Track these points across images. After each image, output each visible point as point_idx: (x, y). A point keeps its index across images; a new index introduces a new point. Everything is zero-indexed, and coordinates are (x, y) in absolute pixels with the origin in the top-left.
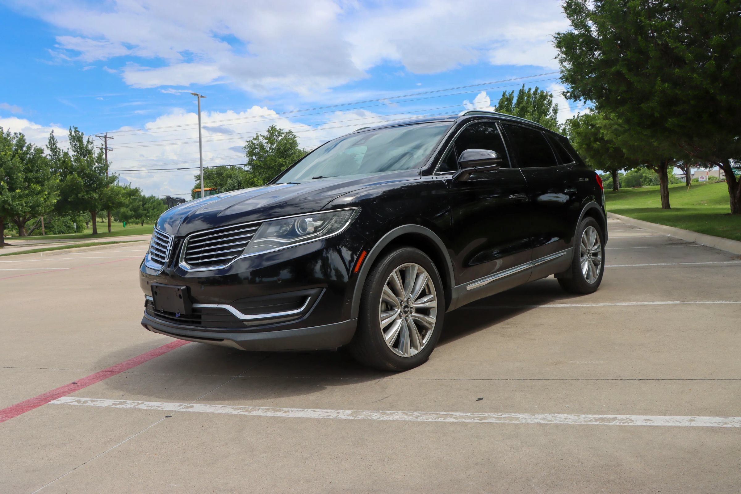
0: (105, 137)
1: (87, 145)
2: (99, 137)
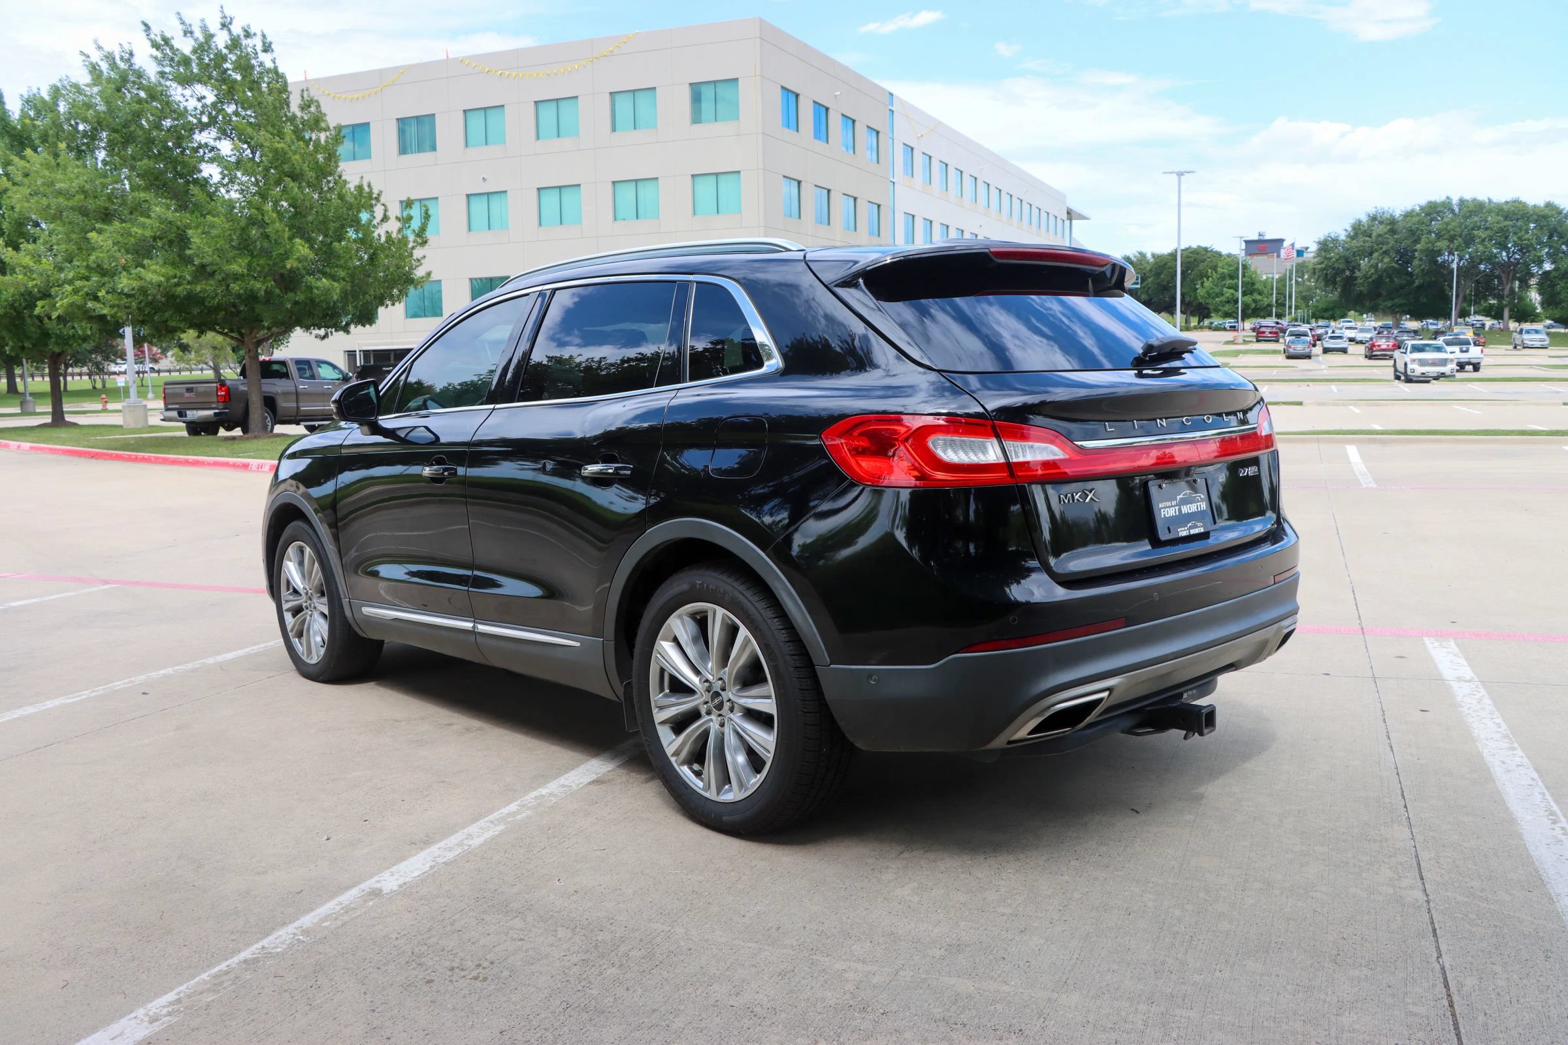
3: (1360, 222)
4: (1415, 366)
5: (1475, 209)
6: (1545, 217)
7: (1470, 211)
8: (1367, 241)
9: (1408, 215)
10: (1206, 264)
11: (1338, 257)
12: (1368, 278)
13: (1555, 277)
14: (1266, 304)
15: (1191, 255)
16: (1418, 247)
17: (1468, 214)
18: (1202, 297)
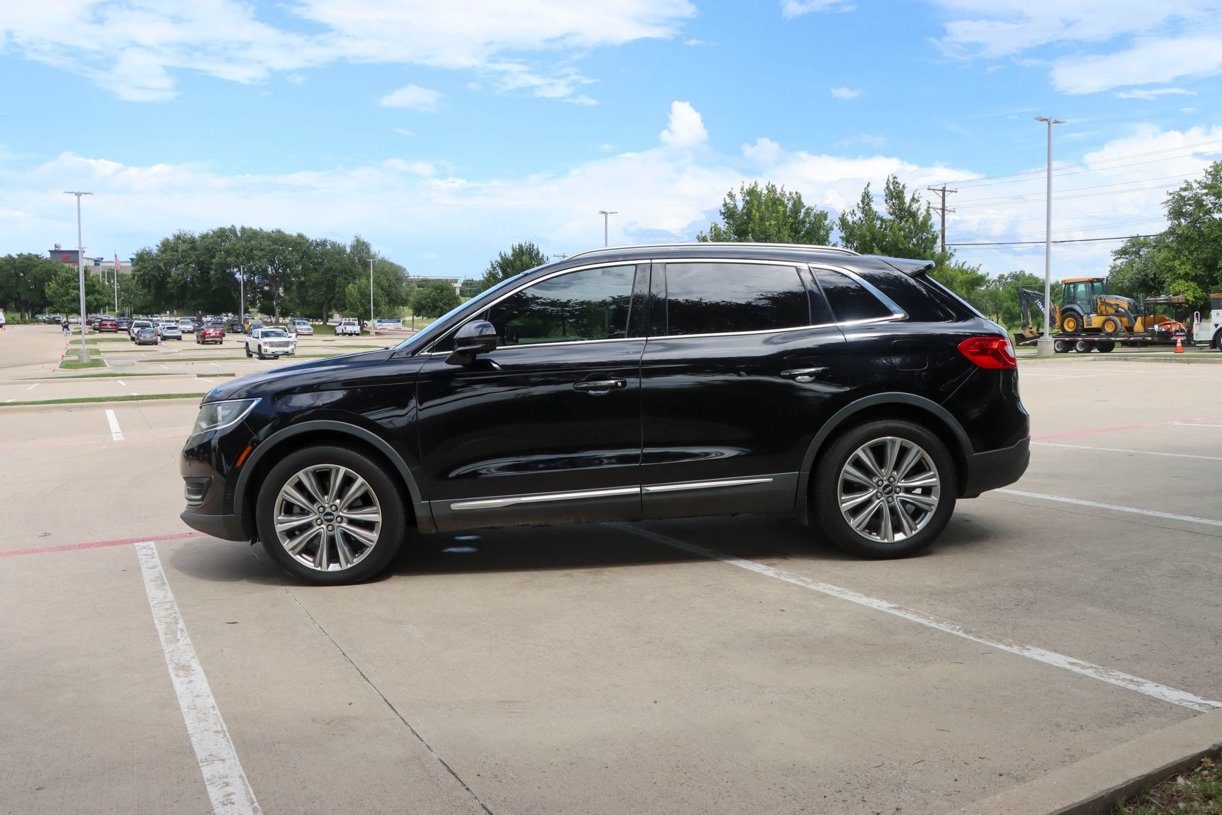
0: (944, 190)
1: (910, 204)
2: (934, 190)
3: (168, 240)
4: (267, 347)
5: (251, 235)
6: (300, 244)
7: (249, 237)
8: (175, 255)
9: (204, 237)
10: (38, 268)
11: (152, 266)
12: (177, 283)
13: (308, 286)
14: (106, 302)
15: (25, 261)
16: (214, 260)
17: (248, 239)
18: (50, 296)
